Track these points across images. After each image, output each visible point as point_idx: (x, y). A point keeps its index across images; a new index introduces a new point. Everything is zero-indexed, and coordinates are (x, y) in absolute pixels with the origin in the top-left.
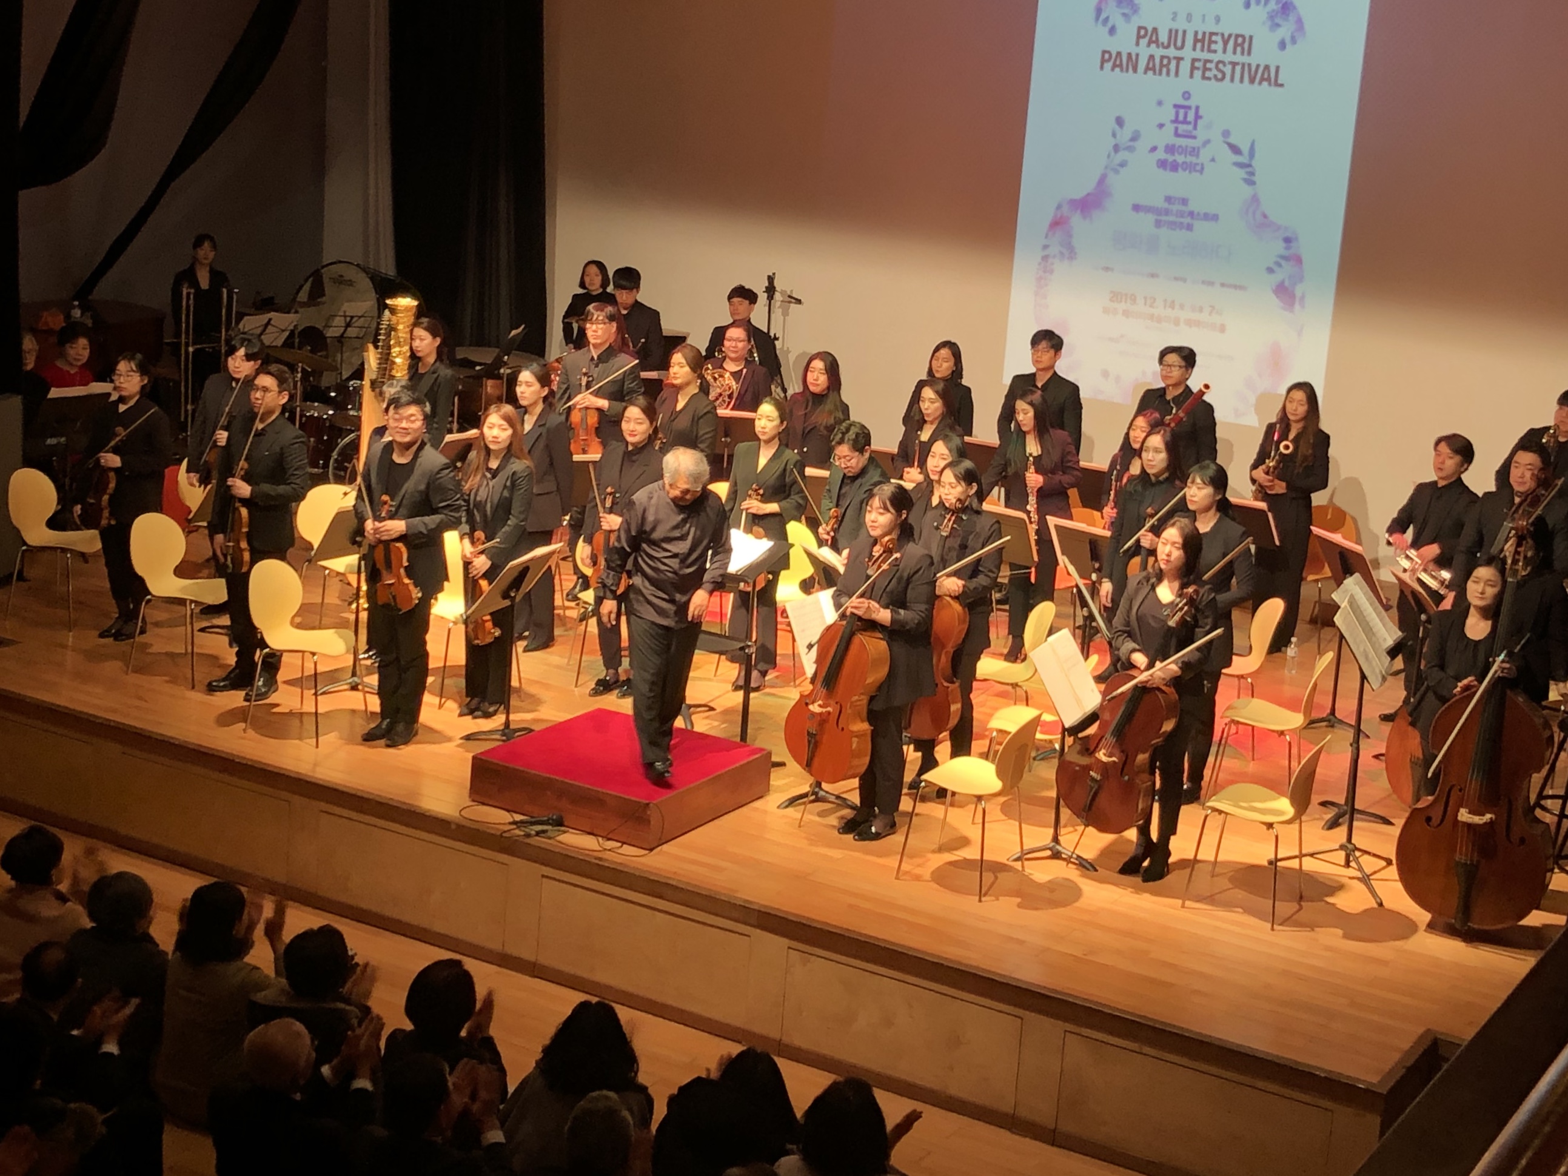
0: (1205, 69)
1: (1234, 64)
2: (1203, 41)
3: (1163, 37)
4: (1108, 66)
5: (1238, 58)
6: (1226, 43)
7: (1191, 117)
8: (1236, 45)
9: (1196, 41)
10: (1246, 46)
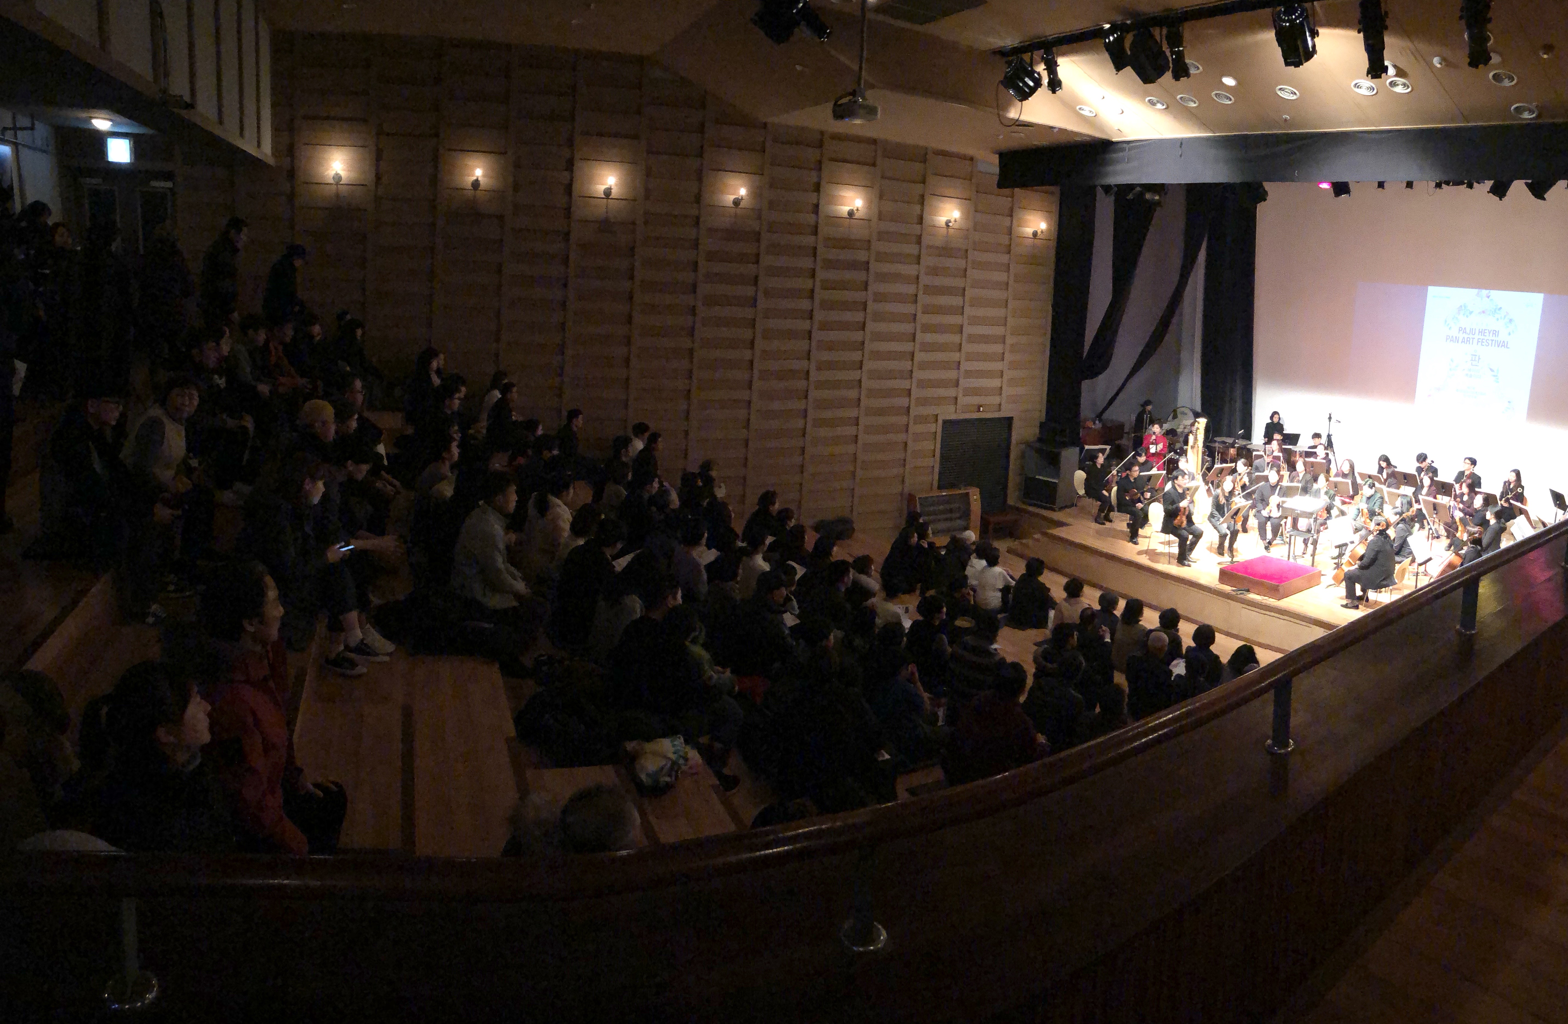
0: (1482, 342)
1: (1492, 340)
2: (1482, 332)
3: (1468, 331)
4: (1449, 340)
5: (1494, 338)
6: (1489, 333)
7: (1477, 359)
8: (1493, 334)
9: (1479, 332)
10: (1497, 334)
